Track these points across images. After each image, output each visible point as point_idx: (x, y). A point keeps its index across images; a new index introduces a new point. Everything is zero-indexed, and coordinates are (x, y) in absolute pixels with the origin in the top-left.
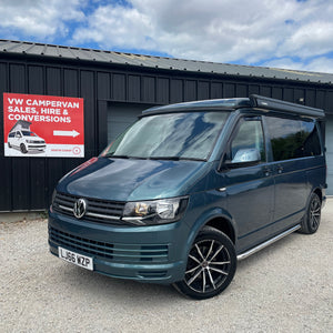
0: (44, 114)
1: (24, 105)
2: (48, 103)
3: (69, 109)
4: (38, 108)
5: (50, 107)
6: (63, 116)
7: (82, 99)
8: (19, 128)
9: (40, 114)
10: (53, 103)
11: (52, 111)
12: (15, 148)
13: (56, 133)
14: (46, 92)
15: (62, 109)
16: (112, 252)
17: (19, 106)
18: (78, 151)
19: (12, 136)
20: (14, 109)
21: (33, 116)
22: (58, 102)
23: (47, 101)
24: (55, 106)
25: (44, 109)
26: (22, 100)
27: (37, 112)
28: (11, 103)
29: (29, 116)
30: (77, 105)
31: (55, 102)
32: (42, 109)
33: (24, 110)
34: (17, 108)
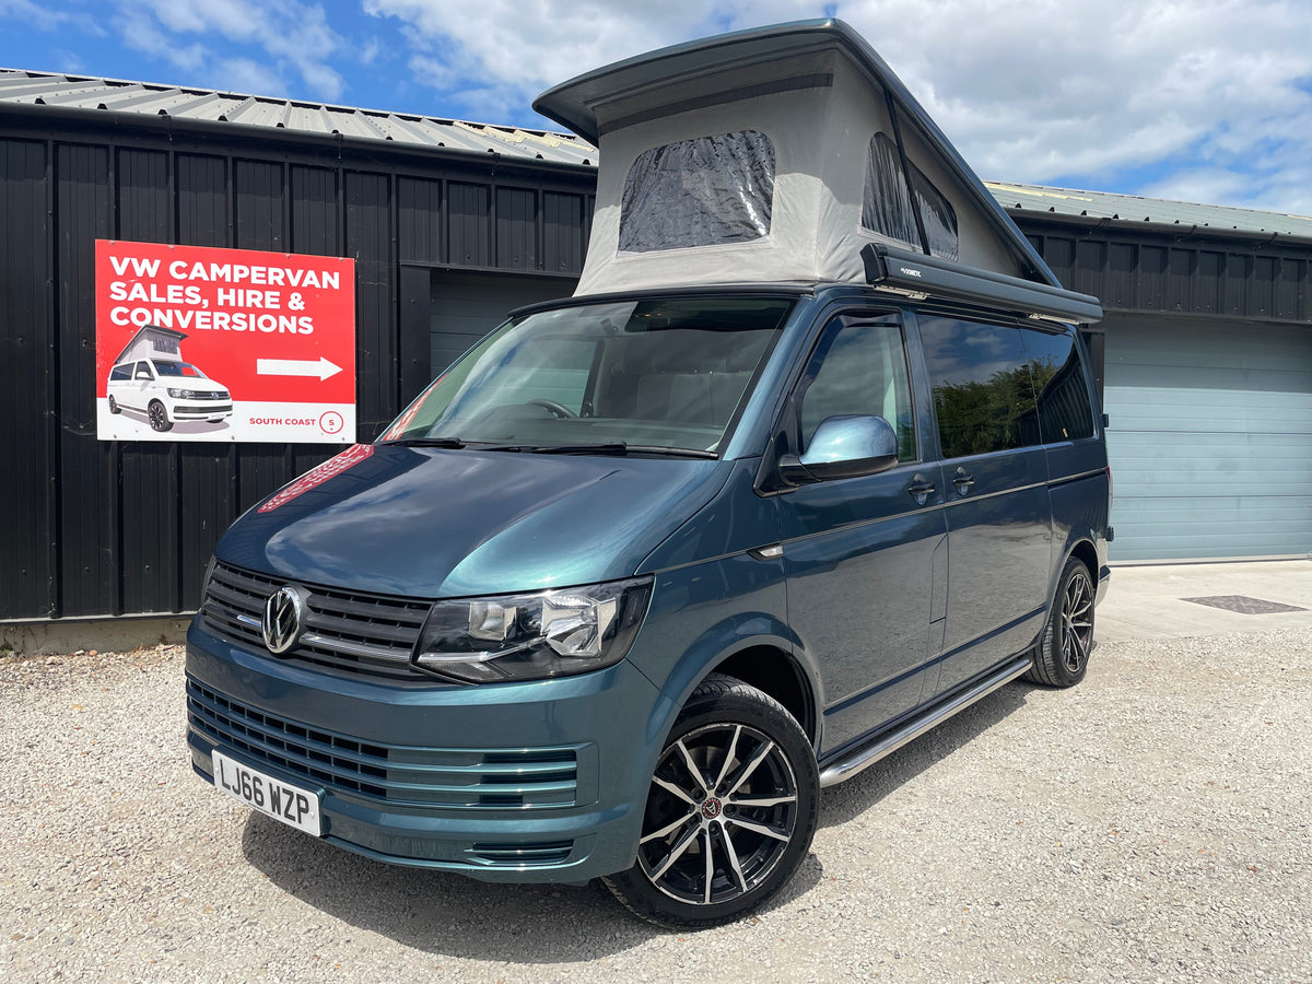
0: (227, 308)
1: (163, 280)
2: (238, 272)
3: (308, 293)
4: (208, 289)
5: (245, 284)
6: (289, 314)
7: (350, 263)
8: (145, 351)
9: (214, 307)
10: (255, 274)
11: (253, 298)
12: (134, 413)
13: (266, 367)
14: (234, 237)
15: (285, 291)
16: (382, 773)
17: (146, 281)
18: (336, 423)
19: (123, 375)
20: (128, 289)
21: (190, 313)
22: (272, 270)
23: (237, 268)
24: (264, 282)
25: (226, 292)
26: (157, 263)
27: (206, 302)
28: (120, 271)
29: (178, 313)
30: (332, 280)
31: (264, 269)
32: (221, 291)
33: (162, 292)
34: (138, 286)
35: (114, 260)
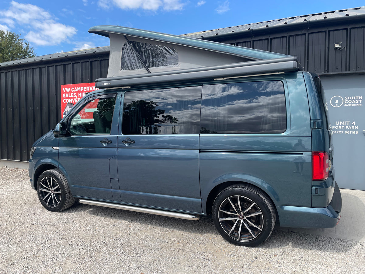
0: (80, 97)
1: (71, 92)
4: (77, 93)
5: (83, 91)
10: (84, 88)
11: (84, 94)
13: (87, 110)
17: (68, 93)
19: (65, 113)
20: (65, 95)
21: (74, 99)
22: (87, 87)
23: (81, 88)
24: (86, 90)
25: (80, 94)
26: (70, 88)
27: (77, 96)
28: (64, 91)
29: (73, 99)
31: (86, 87)
32: (79, 93)
33: (70, 95)
34: (67, 94)
35: (63, 89)
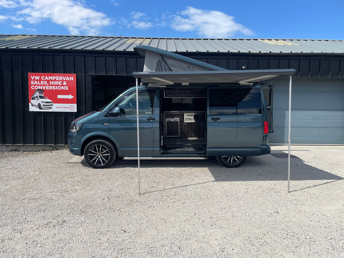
0: (52, 85)
1: (40, 80)
3: (67, 81)
4: (48, 81)
5: (55, 80)
6: (63, 86)
7: (76, 75)
8: (37, 94)
9: (49, 85)
11: (56, 83)
12: (36, 106)
13: (59, 97)
15: (63, 81)
18: (73, 108)
19: (33, 99)
20: (34, 82)
21: (45, 86)
22: (60, 77)
23: (53, 77)
24: (59, 80)
25: (52, 82)
26: (39, 77)
28: (33, 79)
29: (43, 86)
30: (72, 79)
31: (58, 77)
33: (40, 83)
34: (36, 81)
35: (31, 76)
